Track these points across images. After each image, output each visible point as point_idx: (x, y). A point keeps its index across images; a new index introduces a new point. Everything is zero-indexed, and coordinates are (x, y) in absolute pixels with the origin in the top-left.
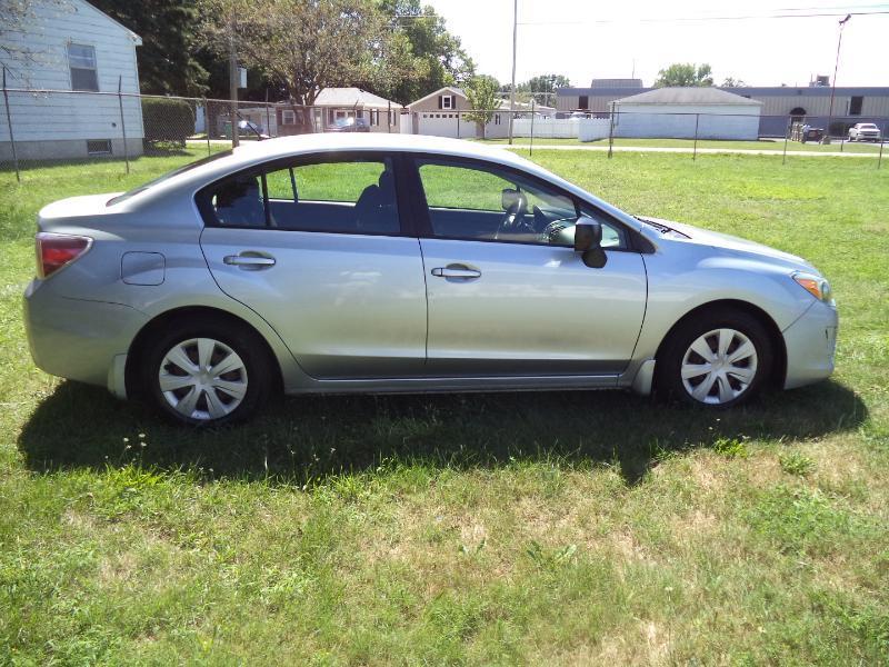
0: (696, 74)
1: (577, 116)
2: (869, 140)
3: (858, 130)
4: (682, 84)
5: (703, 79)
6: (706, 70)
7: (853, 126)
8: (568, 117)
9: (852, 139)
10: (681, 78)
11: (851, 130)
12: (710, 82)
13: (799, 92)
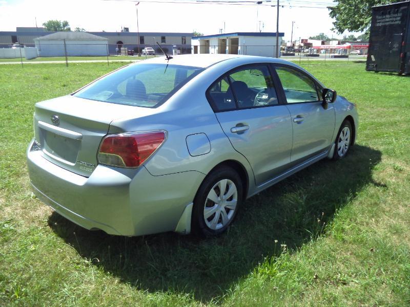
0: (62, 26)
1: (16, 46)
2: (150, 54)
3: (146, 50)
4: (56, 31)
5: (66, 28)
6: (66, 24)
7: (144, 49)
8: (11, 47)
9: (144, 54)
10: (54, 27)
11: (143, 50)
12: (69, 30)
13: (118, 34)
